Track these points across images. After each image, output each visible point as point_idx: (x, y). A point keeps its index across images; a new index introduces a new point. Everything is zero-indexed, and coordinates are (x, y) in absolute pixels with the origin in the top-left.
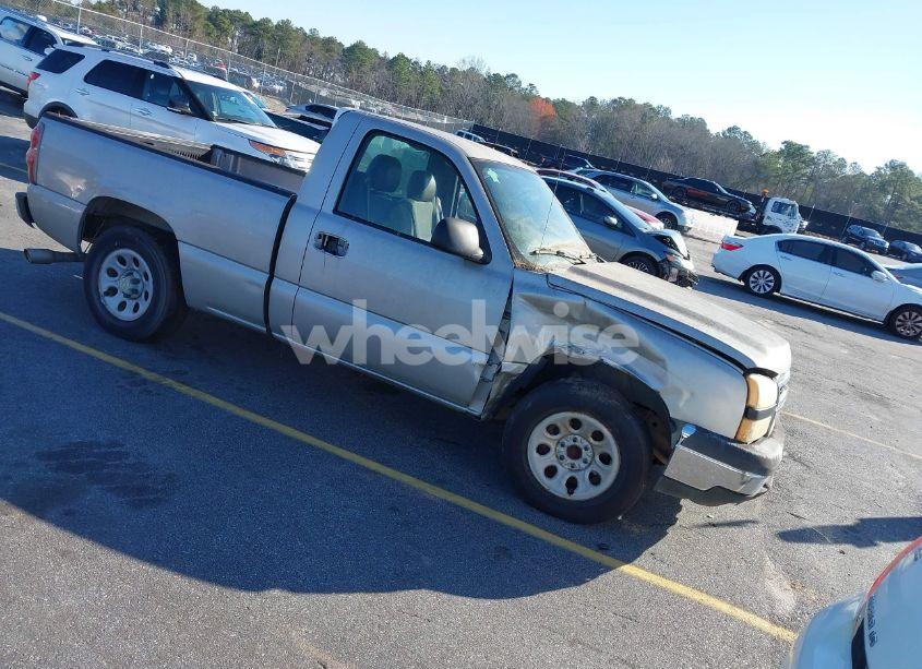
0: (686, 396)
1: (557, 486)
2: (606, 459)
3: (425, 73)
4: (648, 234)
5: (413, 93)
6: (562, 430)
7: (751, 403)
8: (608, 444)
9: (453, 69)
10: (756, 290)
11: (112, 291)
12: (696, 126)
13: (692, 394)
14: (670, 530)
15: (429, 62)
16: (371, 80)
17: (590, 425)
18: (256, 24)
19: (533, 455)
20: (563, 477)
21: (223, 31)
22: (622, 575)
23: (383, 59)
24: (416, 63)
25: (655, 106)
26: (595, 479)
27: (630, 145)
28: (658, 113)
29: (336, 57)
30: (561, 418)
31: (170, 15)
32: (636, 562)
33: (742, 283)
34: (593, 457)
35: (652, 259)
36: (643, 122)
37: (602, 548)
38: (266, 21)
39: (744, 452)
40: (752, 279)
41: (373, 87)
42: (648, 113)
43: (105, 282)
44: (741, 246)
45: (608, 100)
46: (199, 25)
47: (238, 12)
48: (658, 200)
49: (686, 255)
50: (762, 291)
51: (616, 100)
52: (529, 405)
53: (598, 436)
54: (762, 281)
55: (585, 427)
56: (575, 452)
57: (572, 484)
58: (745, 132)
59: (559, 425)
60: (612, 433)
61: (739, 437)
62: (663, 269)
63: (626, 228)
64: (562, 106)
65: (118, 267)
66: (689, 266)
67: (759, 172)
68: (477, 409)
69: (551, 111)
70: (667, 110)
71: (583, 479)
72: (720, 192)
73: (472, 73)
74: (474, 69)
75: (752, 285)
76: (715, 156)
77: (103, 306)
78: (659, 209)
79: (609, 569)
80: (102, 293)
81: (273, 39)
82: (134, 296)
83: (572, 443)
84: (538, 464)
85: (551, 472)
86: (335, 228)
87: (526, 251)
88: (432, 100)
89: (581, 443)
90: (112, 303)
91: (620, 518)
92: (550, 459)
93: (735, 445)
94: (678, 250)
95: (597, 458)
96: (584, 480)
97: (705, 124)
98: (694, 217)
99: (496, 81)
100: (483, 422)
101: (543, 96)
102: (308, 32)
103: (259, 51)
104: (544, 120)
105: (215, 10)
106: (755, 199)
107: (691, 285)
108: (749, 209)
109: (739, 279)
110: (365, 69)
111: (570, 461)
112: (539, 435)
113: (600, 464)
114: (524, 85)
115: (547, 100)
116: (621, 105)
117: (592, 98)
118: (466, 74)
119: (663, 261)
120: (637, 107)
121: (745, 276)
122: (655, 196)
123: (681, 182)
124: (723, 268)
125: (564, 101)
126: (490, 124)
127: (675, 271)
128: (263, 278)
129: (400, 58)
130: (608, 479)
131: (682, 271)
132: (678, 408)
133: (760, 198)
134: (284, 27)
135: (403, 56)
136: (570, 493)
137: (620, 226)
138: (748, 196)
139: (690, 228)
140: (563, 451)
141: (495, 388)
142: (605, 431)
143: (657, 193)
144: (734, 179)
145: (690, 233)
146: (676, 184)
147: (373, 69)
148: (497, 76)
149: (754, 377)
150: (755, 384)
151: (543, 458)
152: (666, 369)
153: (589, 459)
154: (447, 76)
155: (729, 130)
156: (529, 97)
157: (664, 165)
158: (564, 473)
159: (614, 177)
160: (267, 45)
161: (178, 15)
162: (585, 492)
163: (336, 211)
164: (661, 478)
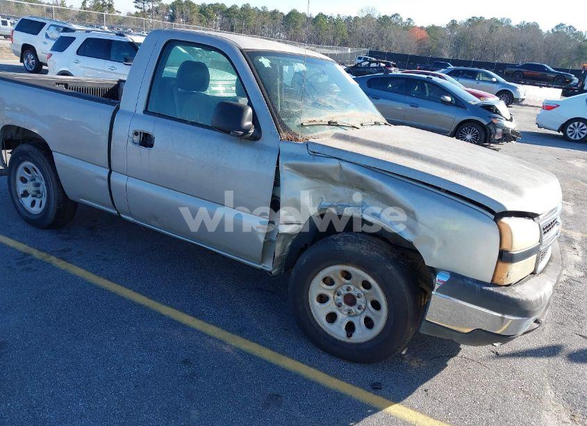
0: (438, 244)
1: (337, 331)
2: (376, 305)
3: (336, 23)
4: (476, 105)
5: (331, 37)
6: (336, 280)
7: (505, 247)
8: (376, 292)
9: (356, 18)
10: (573, 138)
11: (25, 194)
12: (532, 29)
13: (444, 242)
14: (451, 362)
15: (339, 15)
16: (303, 33)
17: (359, 276)
18: (229, 10)
19: (315, 304)
20: (342, 323)
21: (209, 18)
22: (389, 416)
23: (309, 19)
24: (331, 17)
25: (499, 19)
26: (369, 323)
27: (483, 49)
28: (502, 23)
29: (279, 22)
30: (333, 270)
31: (178, 14)
32: (406, 401)
33: (561, 134)
34: (366, 304)
35: (481, 124)
36: (491, 31)
37: (375, 388)
38: (234, 7)
39: (501, 296)
40: (569, 130)
41: (305, 37)
42: (494, 25)
43: (21, 187)
44: (558, 106)
45: (465, 20)
46: (195, 17)
47: (217, 4)
48: (498, 82)
49: (509, 118)
50: (578, 138)
51: (470, 20)
52: (305, 261)
53: (366, 285)
54: (577, 131)
55: (354, 278)
56: (350, 300)
57: (350, 328)
58: (570, 27)
59: (332, 276)
60: (377, 282)
61: (496, 281)
62: (490, 130)
63: (459, 103)
64: (432, 30)
65: (26, 175)
66: (511, 126)
67: (582, 54)
68: (268, 266)
69: (425, 34)
70: (508, 21)
71: (359, 323)
72: (549, 71)
73: (368, 19)
74: (370, 15)
75: (569, 134)
76: (547, 47)
77: (22, 205)
78: (498, 88)
79: (376, 410)
80: (19, 196)
81: (239, 18)
82: (38, 195)
83: (346, 292)
84: (320, 312)
85: (332, 318)
86: (148, 126)
87: (293, 125)
88: (343, 40)
89: (355, 291)
90: (27, 202)
91: (404, 353)
92: (330, 307)
93: (491, 289)
94: (501, 115)
95: (369, 305)
96: (360, 325)
97: (538, 26)
98: (527, 92)
99: (385, 20)
100: (273, 276)
101: (419, 26)
102: (260, 9)
103: (232, 27)
104: (421, 42)
105: (204, 5)
106: (577, 73)
107: (515, 139)
108: (572, 80)
109: (559, 131)
110: (299, 26)
111: (347, 307)
112: (317, 287)
113: (372, 309)
114: (404, 20)
115: (422, 28)
116: (474, 22)
117: (453, 21)
118: (364, 19)
119: (489, 124)
120: (486, 22)
121: (563, 128)
122: (494, 80)
123: (518, 67)
124: (544, 124)
125: (433, 27)
126: (383, 49)
127: (499, 130)
128: (105, 173)
129: (321, 16)
130: (380, 324)
131: (505, 130)
132: (432, 256)
133: (581, 71)
134: (246, 8)
135: (322, 14)
136: (349, 336)
137: (454, 102)
138: (572, 72)
139: (523, 100)
140: (341, 299)
141: (278, 248)
142: (371, 281)
143: (496, 77)
144: (563, 62)
145: (524, 103)
146: (514, 70)
147: (304, 26)
148: (385, 18)
149: (505, 220)
150: (508, 226)
151: (323, 306)
152: (417, 221)
153: (363, 305)
154: (351, 22)
155: (557, 27)
156: (408, 27)
157: (507, 58)
158: (343, 318)
159: (464, 71)
160: (236, 22)
161: (182, 13)
162: (362, 335)
163: (146, 111)
164: (423, 323)
